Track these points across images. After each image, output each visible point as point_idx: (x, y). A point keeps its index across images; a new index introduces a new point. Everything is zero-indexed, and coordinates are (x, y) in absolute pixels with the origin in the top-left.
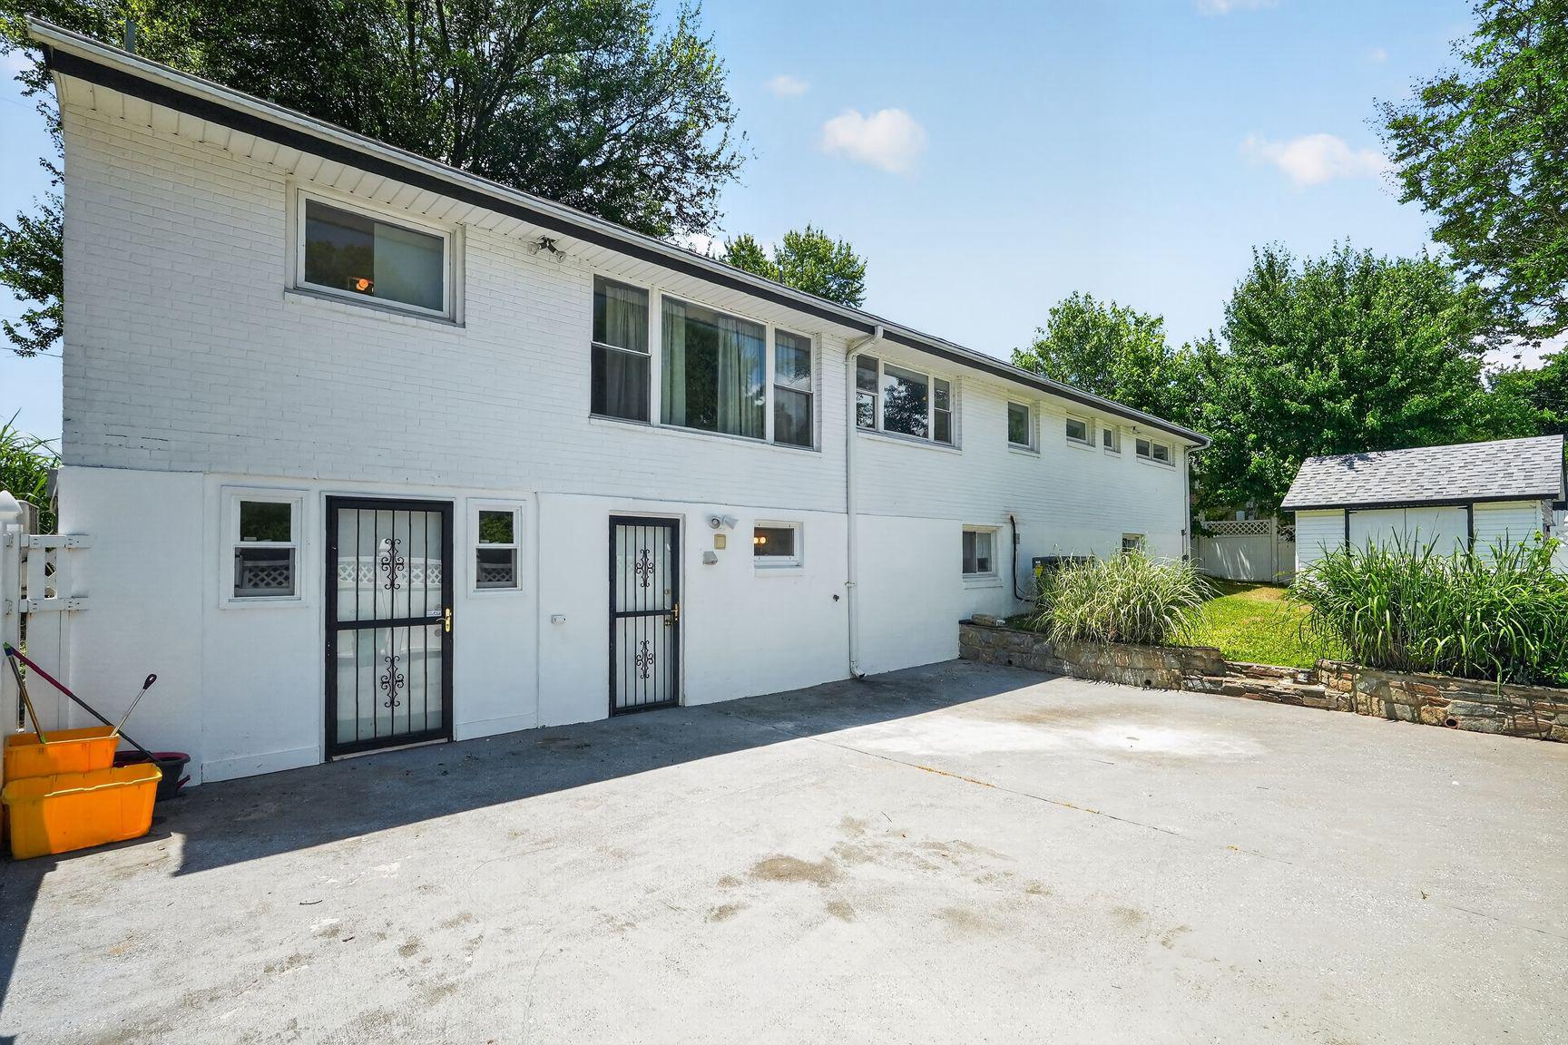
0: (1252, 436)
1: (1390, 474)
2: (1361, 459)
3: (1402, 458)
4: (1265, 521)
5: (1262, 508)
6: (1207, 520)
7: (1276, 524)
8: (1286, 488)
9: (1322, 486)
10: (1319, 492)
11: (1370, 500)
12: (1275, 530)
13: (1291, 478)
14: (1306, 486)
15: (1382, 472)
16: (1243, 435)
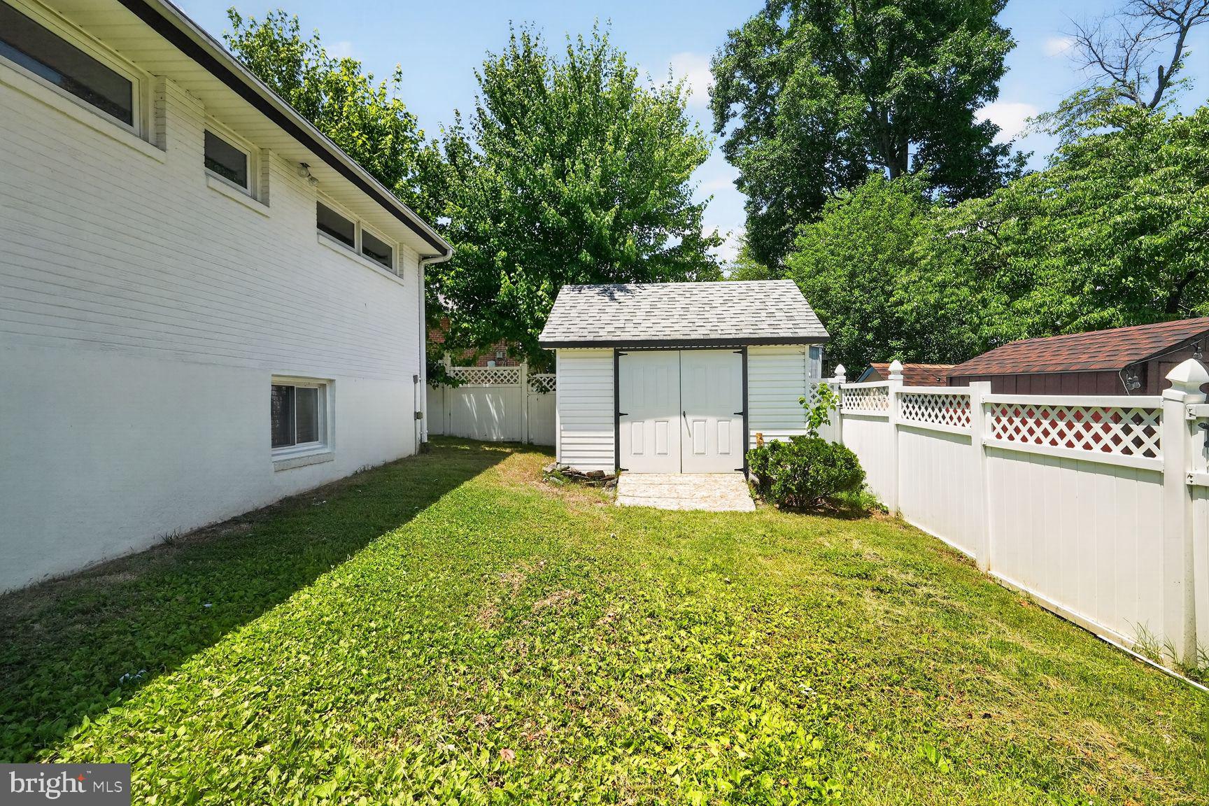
0: (503, 254)
1: (653, 307)
2: (621, 290)
3: (662, 292)
4: (515, 368)
5: (512, 352)
6: (453, 364)
7: (526, 372)
8: (540, 324)
9: (585, 317)
10: (583, 324)
11: (643, 337)
12: (526, 378)
13: (547, 311)
14: (565, 316)
15: (645, 305)
16: (492, 253)
